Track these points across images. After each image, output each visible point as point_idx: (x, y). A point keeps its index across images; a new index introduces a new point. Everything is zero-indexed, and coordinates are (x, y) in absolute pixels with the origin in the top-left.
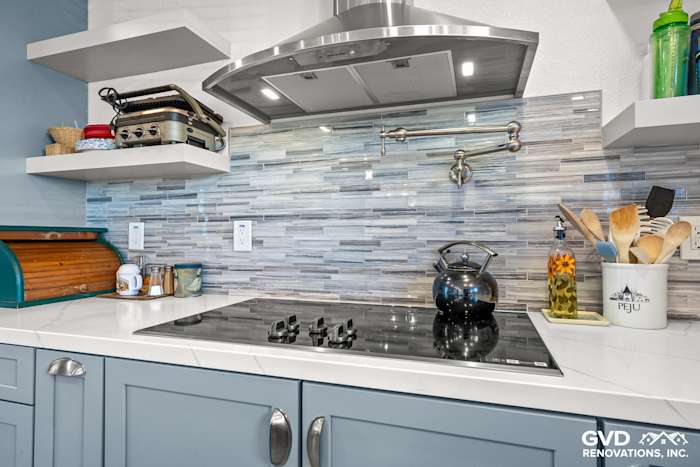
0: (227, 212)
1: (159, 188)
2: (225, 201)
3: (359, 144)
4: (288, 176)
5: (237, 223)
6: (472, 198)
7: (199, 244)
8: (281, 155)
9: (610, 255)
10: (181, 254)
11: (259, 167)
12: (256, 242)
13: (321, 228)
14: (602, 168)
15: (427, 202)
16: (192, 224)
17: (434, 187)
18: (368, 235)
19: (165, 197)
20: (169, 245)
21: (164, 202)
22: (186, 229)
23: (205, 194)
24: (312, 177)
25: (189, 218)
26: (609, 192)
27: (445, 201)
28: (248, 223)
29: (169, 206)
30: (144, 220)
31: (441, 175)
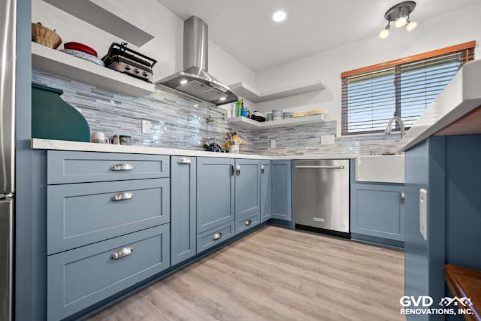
0: (139, 115)
1: (93, 92)
2: (137, 110)
3: (187, 105)
4: (164, 108)
5: (144, 122)
8: (162, 99)
9: (234, 143)
10: (112, 131)
11: (153, 100)
13: (175, 130)
15: (201, 127)
16: (119, 117)
17: (203, 123)
18: (189, 134)
19: (98, 98)
20: (101, 125)
21: (98, 101)
22: (115, 119)
23: (127, 104)
25: (116, 113)
26: (229, 131)
27: (205, 127)
28: (149, 122)
30: (80, 107)
31: (204, 120)
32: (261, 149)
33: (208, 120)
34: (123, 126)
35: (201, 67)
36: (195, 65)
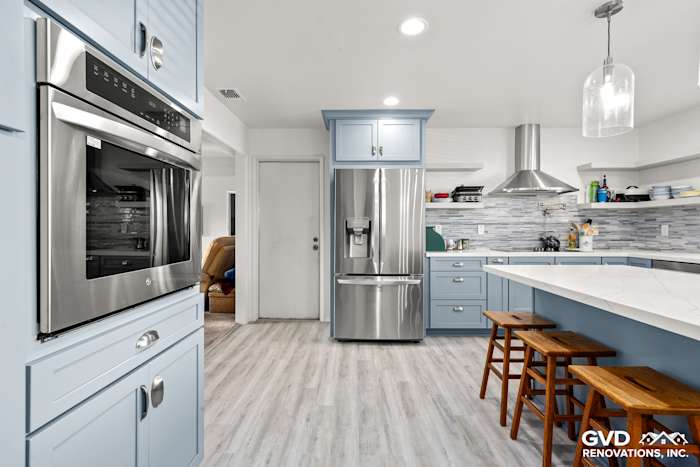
0: (476, 222)
2: (474, 218)
4: (497, 211)
5: (479, 226)
6: (548, 220)
7: (465, 232)
9: (583, 234)
12: (486, 232)
13: (507, 228)
14: (577, 214)
15: (537, 220)
16: (462, 226)
17: (538, 217)
18: (521, 229)
22: (459, 227)
23: (467, 216)
24: (503, 212)
25: (460, 224)
26: (578, 219)
27: (541, 220)
28: (483, 226)
29: (451, 219)
30: (442, 224)
31: (540, 213)
32: (647, 237)
33: (545, 212)
34: (465, 231)
35: (533, 167)
36: (526, 169)
